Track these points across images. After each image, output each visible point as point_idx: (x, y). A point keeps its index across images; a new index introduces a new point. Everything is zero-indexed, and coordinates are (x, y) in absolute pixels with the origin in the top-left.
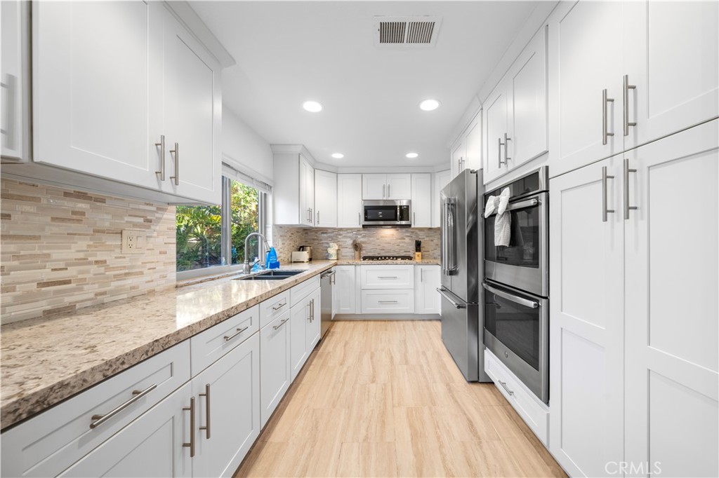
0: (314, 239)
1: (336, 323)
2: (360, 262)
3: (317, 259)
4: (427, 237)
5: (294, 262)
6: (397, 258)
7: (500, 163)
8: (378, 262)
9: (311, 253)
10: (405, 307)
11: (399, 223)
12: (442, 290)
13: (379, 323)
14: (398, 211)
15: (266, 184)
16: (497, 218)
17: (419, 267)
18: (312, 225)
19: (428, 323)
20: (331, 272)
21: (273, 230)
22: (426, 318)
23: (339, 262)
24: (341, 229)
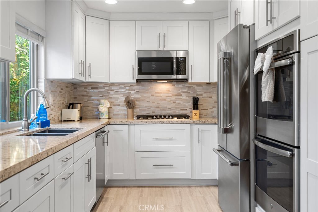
0: (83, 95)
1: (108, 189)
2: (133, 121)
3: (86, 119)
4: (205, 92)
5: (65, 121)
6: (173, 117)
7: (268, 21)
8: (153, 121)
9: (82, 111)
10: (182, 173)
11: (175, 77)
12: (219, 150)
13: (154, 189)
14: (175, 63)
15: (39, 35)
16: (264, 75)
17: (196, 127)
18: (83, 79)
19: (205, 189)
20: (104, 132)
21: (45, 85)
22: (203, 184)
23: (112, 121)
24: (113, 84)
